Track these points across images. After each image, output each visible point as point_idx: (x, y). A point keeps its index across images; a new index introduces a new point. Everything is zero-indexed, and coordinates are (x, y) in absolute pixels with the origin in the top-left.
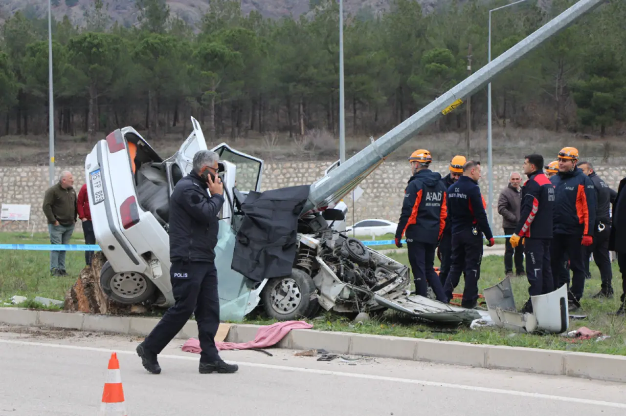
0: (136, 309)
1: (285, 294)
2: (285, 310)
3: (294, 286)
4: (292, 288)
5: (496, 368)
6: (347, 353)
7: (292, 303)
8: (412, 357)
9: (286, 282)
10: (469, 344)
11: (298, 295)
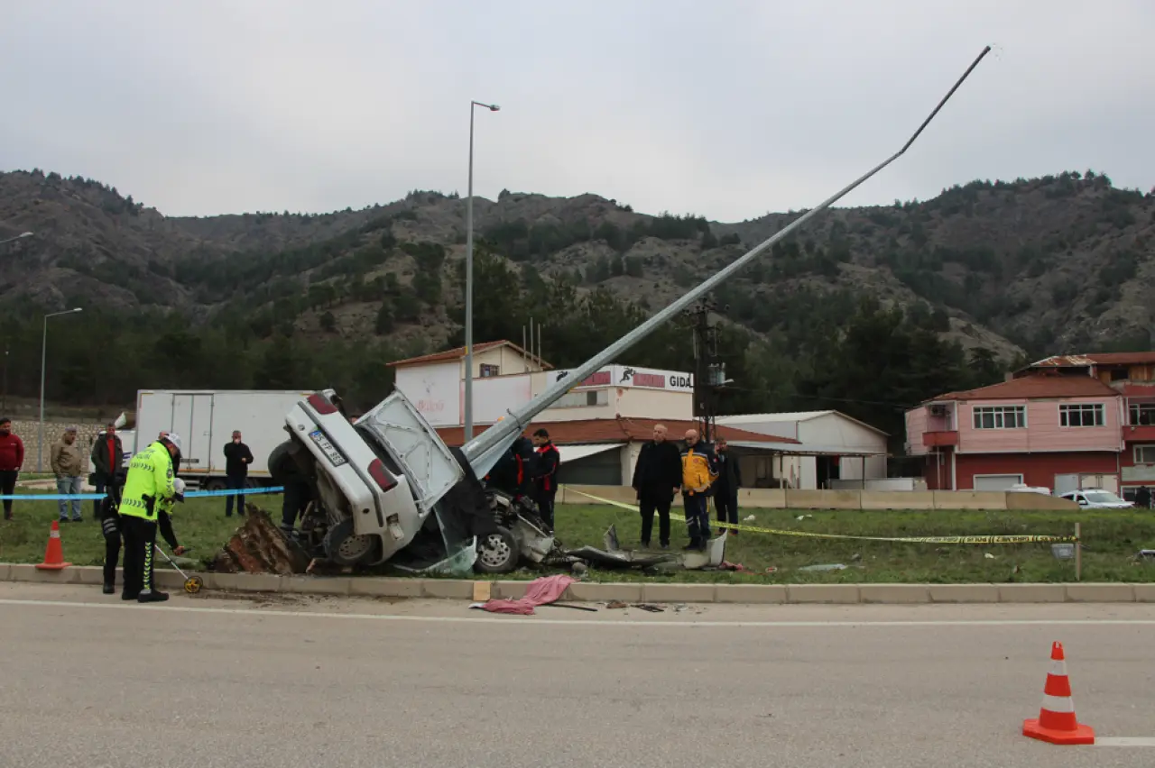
0: (348, 570)
1: (492, 549)
2: (495, 563)
3: (502, 541)
4: (499, 543)
5: (798, 602)
6: (640, 601)
7: (501, 556)
8: (712, 599)
9: (493, 538)
10: (770, 586)
11: (506, 550)
